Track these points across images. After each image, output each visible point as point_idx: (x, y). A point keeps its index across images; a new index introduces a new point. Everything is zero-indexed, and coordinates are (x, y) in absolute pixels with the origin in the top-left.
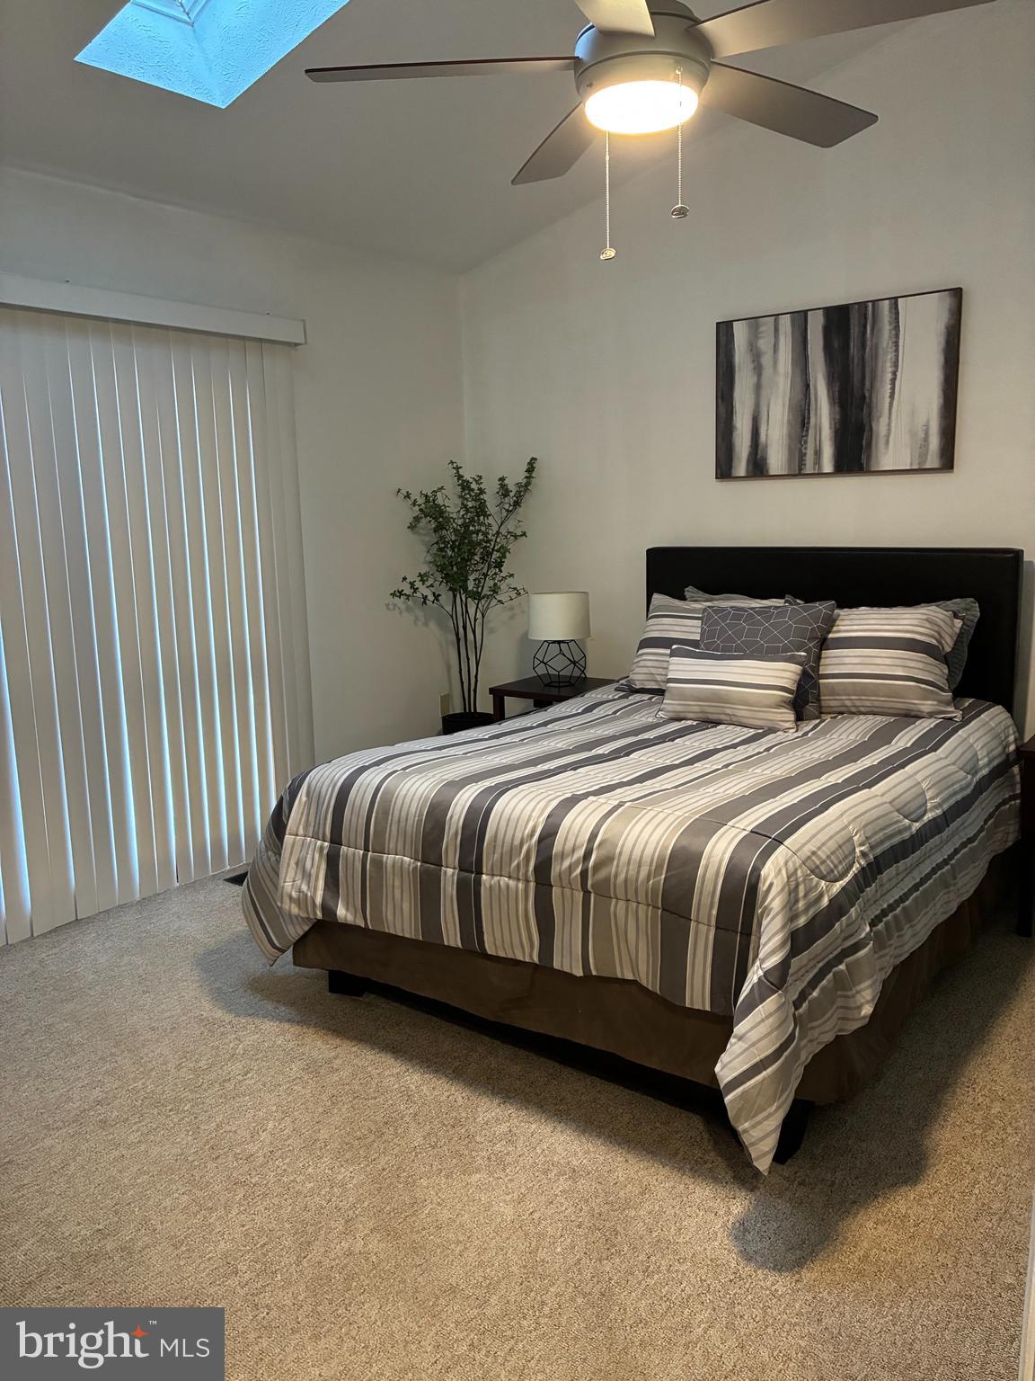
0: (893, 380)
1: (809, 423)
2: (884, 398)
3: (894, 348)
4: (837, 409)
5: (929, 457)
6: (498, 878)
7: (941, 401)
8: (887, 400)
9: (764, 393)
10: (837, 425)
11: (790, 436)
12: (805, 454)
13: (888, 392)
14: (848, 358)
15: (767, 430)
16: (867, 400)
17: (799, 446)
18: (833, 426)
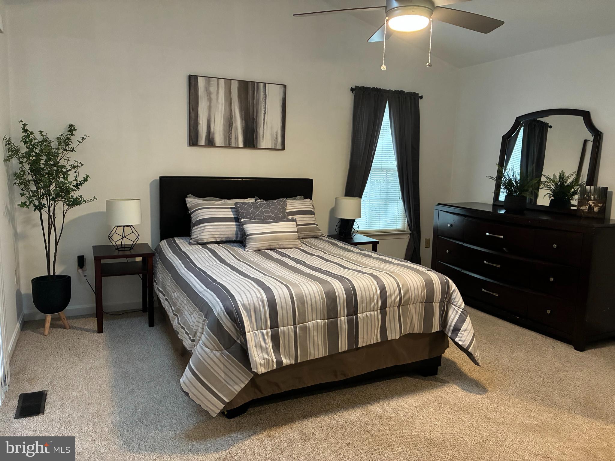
0: (265, 114)
1: (232, 125)
2: (261, 120)
3: (265, 102)
4: (244, 122)
5: (278, 145)
6: (366, 313)
7: (281, 124)
8: (263, 121)
9: (213, 110)
10: (244, 128)
11: (224, 131)
12: (231, 138)
13: (263, 118)
14: (247, 102)
15: (214, 126)
16: (255, 120)
17: (228, 135)
18: (242, 129)
